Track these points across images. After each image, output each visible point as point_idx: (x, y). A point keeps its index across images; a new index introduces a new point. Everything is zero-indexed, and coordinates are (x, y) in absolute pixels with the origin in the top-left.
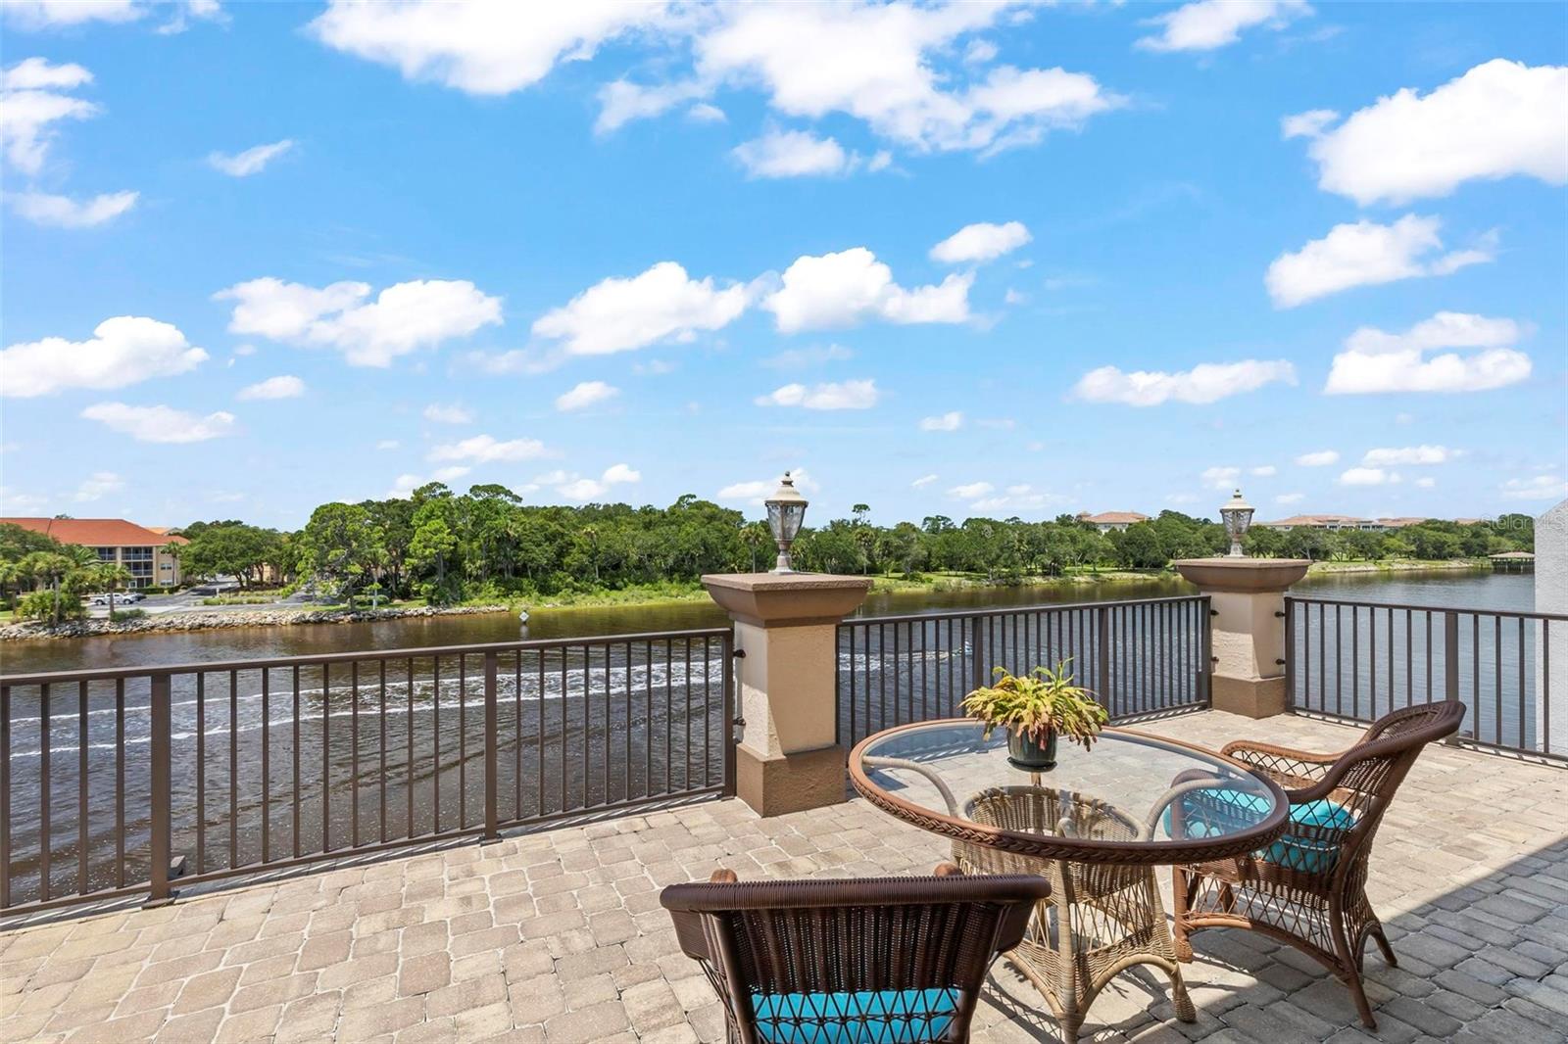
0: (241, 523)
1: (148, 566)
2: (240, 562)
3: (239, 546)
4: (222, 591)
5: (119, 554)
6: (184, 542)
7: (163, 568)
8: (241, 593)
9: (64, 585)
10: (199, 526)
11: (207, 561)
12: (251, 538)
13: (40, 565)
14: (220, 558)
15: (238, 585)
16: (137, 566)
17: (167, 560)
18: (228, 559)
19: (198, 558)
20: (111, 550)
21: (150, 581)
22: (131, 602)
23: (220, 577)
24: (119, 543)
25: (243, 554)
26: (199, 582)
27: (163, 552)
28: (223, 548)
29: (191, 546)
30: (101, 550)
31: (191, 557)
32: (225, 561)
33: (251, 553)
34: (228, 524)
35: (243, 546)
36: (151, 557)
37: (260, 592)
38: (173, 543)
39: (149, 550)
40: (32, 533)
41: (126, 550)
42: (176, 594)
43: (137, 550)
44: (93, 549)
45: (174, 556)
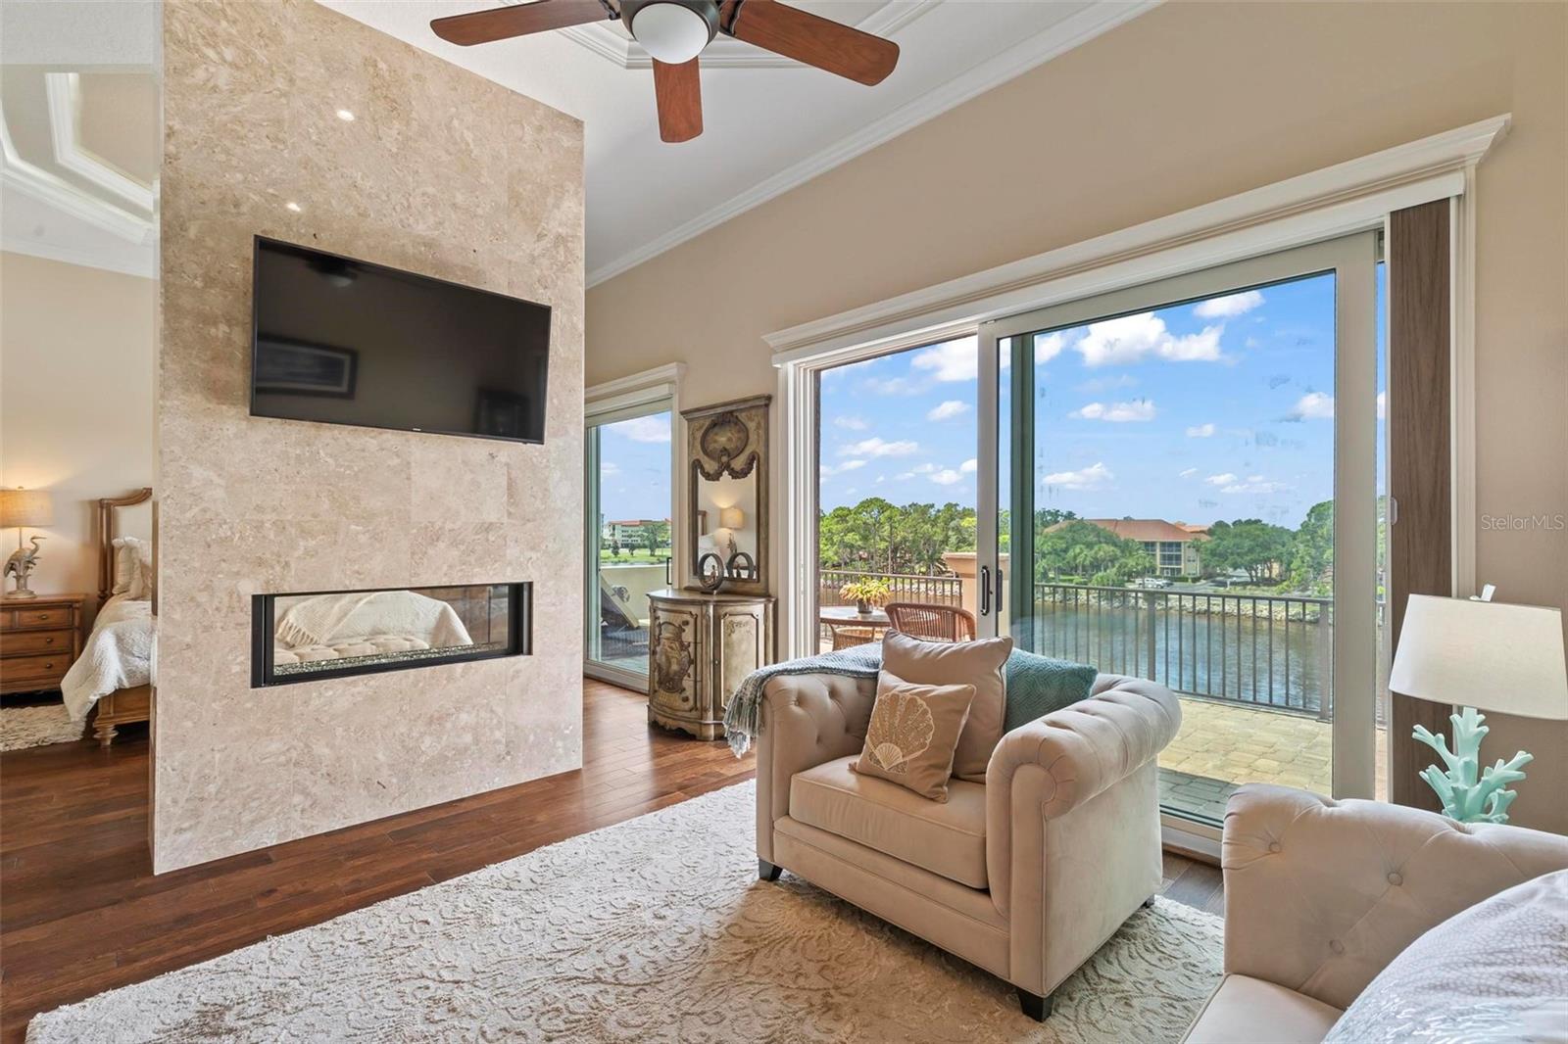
0: (1260, 521)
1: (1178, 558)
2: (1248, 558)
3: (1247, 543)
4: (1232, 584)
5: (1158, 544)
6: (1205, 538)
7: (1189, 561)
8: (1249, 587)
9: (1115, 570)
10: (1220, 524)
11: (1220, 555)
12: (1259, 536)
13: (1101, 553)
14: (1232, 554)
15: (1249, 580)
16: (1170, 558)
17: (1192, 553)
18: (1238, 554)
19: (1213, 553)
20: (1153, 544)
21: (1179, 570)
22: (1162, 587)
23: (1230, 571)
24: (1158, 537)
25: (1251, 550)
26: (1219, 575)
27: (1189, 547)
28: (1234, 545)
29: (1210, 541)
30: (1147, 544)
31: (1209, 552)
32: (1236, 556)
33: (1258, 549)
34: (1249, 522)
35: (1252, 543)
36: (1180, 551)
37: (1266, 588)
38: (1196, 539)
39: (1178, 545)
40: (1104, 529)
41: (1163, 544)
42: (1198, 583)
43: (1170, 544)
44: (1140, 543)
45: (1197, 551)
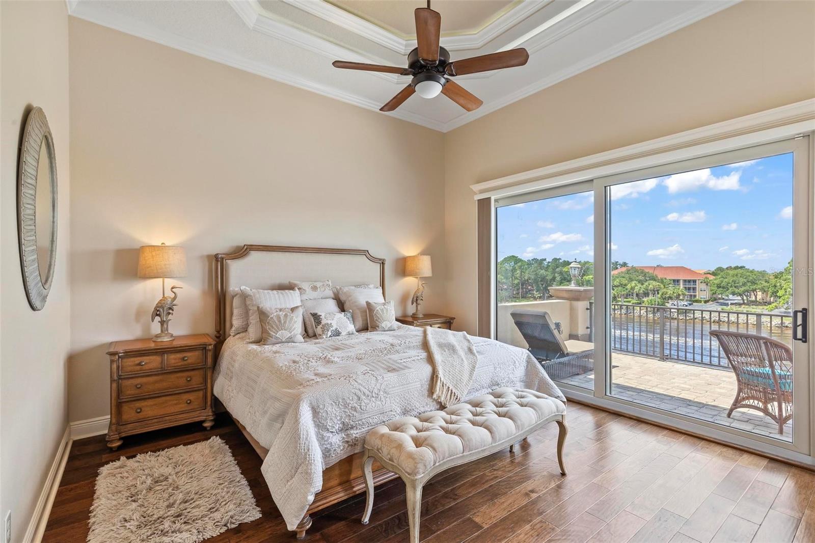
0: (744, 267)
1: (694, 289)
2: (742, 289)
3: (742, 280)
4: (732, 304)
5: (681, 282)
6: (711, 277)
7: (701, 290)
8: (743, 306)
9: (659, 296)
10: (720, 269)
11: (723, 288)
12: (749, 276)
13: (651, 286)
14: (731, 286)
15: (742, 302)
16: (689, 289)
17: (703, 286)
18: (735, 287)
19: (719, 287)
20: (678, 281)
21: (695, 296)
22: (686, 306)
23: (731, 297)
24: (682, 277)
25: (744, 284)
26: (719, 299)
27: (701, 282)
28: (733, 281)
29: (715, 279)
30: (674, 281)
31: (716, 285)
32: (734, 288)
33: (749, 284)
34: (736, 268)
35: (745, 280)
36: (696, 285)
37: (754, 307)
38: (706, 278)
39: (694, 281)
40: (648, 273)
41: (685, 281)
42: (708, 304)
43: (689, 281)
44: (670, 280)
45: (707, 285)
